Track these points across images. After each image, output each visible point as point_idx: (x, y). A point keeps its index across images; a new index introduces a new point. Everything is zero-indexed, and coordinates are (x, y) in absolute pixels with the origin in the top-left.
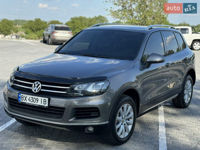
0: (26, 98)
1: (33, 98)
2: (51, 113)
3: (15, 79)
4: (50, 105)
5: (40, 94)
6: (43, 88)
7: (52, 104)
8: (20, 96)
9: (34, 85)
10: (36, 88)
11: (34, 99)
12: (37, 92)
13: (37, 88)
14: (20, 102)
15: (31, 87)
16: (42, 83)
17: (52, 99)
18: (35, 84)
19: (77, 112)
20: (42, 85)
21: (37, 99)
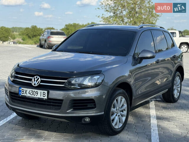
0: (26, 92)
1: (32, 91)
2: (50, 105)
3: (16, 74)
4: (49, 98)
5: (40, 87)
6: (42, 81)
7: (50, 97)
8: (20, 89)
9: (33, 80)
10: (35, 82)
11: (34, 92)
12: (36, 85)
13: (37, 82)
14: (20, 96)
15: (31, 81)
16: (41, 77)
17: (51, 92)
18: (34, 78)
19: (74, 103)
20: (42, 79)
21: (37, 93)
